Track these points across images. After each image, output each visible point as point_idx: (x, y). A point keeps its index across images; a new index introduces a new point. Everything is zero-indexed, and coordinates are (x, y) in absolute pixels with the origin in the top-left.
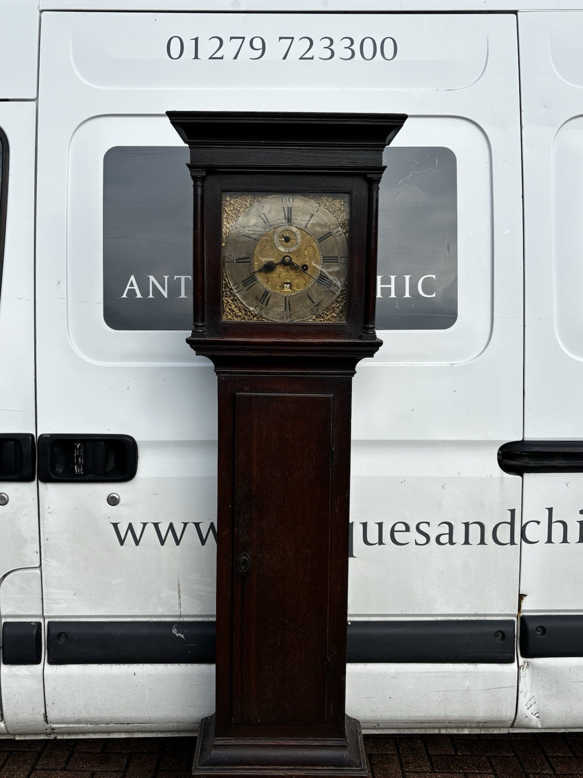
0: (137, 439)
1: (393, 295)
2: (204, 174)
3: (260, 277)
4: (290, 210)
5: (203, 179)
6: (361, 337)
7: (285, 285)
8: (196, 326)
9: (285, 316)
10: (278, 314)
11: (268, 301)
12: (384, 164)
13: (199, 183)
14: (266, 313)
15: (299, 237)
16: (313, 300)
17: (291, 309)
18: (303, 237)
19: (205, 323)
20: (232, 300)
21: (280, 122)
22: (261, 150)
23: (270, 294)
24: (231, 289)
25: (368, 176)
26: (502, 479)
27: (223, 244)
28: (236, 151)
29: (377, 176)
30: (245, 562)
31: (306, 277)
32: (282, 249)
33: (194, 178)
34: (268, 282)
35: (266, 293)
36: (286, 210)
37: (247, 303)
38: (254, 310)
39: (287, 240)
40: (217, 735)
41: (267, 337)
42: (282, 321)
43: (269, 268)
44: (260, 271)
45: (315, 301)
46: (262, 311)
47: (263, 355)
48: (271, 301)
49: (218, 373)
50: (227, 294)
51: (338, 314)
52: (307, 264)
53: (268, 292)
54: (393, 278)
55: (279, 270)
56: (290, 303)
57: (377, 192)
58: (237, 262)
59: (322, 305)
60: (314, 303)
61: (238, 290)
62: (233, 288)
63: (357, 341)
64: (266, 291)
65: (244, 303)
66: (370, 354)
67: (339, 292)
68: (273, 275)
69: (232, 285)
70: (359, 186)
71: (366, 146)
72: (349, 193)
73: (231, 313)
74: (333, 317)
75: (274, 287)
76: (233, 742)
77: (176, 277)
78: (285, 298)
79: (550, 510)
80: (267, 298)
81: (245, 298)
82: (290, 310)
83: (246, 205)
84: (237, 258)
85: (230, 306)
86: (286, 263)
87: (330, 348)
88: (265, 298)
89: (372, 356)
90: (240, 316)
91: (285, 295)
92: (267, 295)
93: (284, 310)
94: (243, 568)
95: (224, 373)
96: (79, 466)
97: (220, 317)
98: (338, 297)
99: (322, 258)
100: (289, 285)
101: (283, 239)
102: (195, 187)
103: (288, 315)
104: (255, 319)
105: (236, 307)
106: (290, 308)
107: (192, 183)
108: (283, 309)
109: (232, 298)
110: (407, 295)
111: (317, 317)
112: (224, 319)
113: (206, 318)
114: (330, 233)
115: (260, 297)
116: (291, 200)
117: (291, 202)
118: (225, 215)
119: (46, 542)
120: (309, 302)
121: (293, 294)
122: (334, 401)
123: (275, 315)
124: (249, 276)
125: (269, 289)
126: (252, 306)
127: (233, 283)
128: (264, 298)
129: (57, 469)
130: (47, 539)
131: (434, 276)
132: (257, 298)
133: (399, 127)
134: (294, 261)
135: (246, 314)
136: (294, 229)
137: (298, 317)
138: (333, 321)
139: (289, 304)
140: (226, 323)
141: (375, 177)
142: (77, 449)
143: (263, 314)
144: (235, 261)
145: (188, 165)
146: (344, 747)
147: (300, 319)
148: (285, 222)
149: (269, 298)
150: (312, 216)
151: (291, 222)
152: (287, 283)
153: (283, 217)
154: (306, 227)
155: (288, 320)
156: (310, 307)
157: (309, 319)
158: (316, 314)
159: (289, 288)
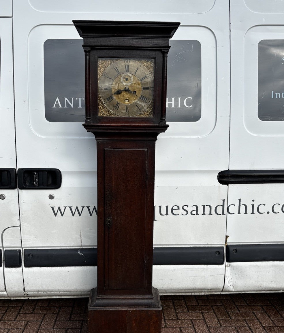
0: (61, 170)
1: (173, 106)
2: (90, 49)
3: (114, 97)
4: (128, 66)
5: (89, 52)
6: (159, 124)
8: (87, 118)
9: (126, 114)
10: (123, 113)
12: (169, 45)
13: (88, 54)
14: (118, 113)
15: (132, 78)
16: (139, 107)
18: (133, 79)
19: (91, 117)
20: (103, 107)
21: (124, 26)
22: (115, 39)
23: (119, 104)
24: (102, 102)
25: (163, 50)
26: (219, 187)
27: (98, 82)
28: (104, 39)
29: (167, 51)
30: (109, 221)
31: (136, 96)
32: (125, 84)
33: (85, 51)
34: (118, 99)
35: (118, 104)
36: (126, 66)
37: (109, 108)
39: (127, 80)
40: (98, 294)
41: (118, 123)
42: (125, 116)
43: (119, 92)
44: (115, 94)
46: (116, 112)
47: (117, 131)
48: (120, 108)
49: (97, 140)
50: (100, 104)
51: (149, 113)
52: (136, 91)
53: (119, 103)
54: (173, 98)
55: (123, 93)
57: (167, 58)
58: (105, 90)
59: (142, 109)
61: (105, 102)
62: (103, 101)
63: (158, 125)
64: (117, 103)
66: (164, 131)
67: (150, 103)
68: (121, 96)
70: (159, 55)
71: (162, 37)
72: (154, 58)
73: (102, 113)
74: (147, 114)
75: (121, 101)
76: (105, 297)
77: (77, 98)
80: (118, 106)
81: (108, 106)
83: (108, 64)
84: (105, 88)
85: (102, 110)
86: (127, 90)
87: (146, 128)
89: (164, 132)
90: (106, 114)
91: (126, 105)
94: (109, 224)
95: (99, 140)
96: (36, 182)
97: (97, 114)
98: (149, 106)
99: (142, 88)
100: (128, 100)
101: (125, 79)
102: (86, 55)
103: (128, 114)
104: (113, 115)
105: (104, 110)
106: (128, 111)
107: (84, 53)
108: (125, 111)
109: (102, 106)
110: (179, 106)
111: (140, 115)
112: (99, 115)
113: (91, 115)
114: (146, 76)
115: (115, 105)
116: (128, 61)
117: (129, 63)
118: (99, 68)
119: (22, 215)
120: (136, 108)
121: (130, 104)
122: (147, 152)
123: (122, 113)
124: (110, 96)
125: (119, 102)
126: (111, 110)
127: (103, 99)
128: (116, 106)
129: (26, 184)
130: (23, 214)
131: (191, 98)
132: (114, 106)
133: (177, 28)
134: (130, 89)
135: (109, 113)
136: (130, 75)
137: (132, 115)
138: (148, 116)
139: (128, 108)
140: (101, 117)
141: (166, 51)
142: (35, 175)
145: (82, 45)
146: (152, 299)
148: (126, 71)
149: (119, 106)
150: (138, 68)
151: (128, 71)
152: (127, 99)
153: (125, 69)
154: (135, 74)
155: (127, 116)
156: (137, 110)
157: (137, 115)
158: (140, 113)
159: (128, 102)
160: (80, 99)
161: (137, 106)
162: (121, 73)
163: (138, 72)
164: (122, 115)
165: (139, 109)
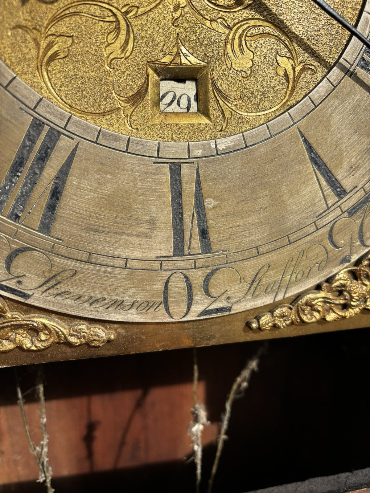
17: (213, 235)
45: (347, 184)
46: (20, 262)
56: (209, 203)
60: (341, 192)
82: (207, 247)
93: (168, 249)
106: (204, 234)
111: (354, 275)
120: (312, 190)
147: (266, 292)
155: (197, 309)
156: (320, 216)
157: (318, 288)
158: (354, 258)
159: (194, 104)
161: (316, 160)
164: (119, 305)
165: (349, 202)
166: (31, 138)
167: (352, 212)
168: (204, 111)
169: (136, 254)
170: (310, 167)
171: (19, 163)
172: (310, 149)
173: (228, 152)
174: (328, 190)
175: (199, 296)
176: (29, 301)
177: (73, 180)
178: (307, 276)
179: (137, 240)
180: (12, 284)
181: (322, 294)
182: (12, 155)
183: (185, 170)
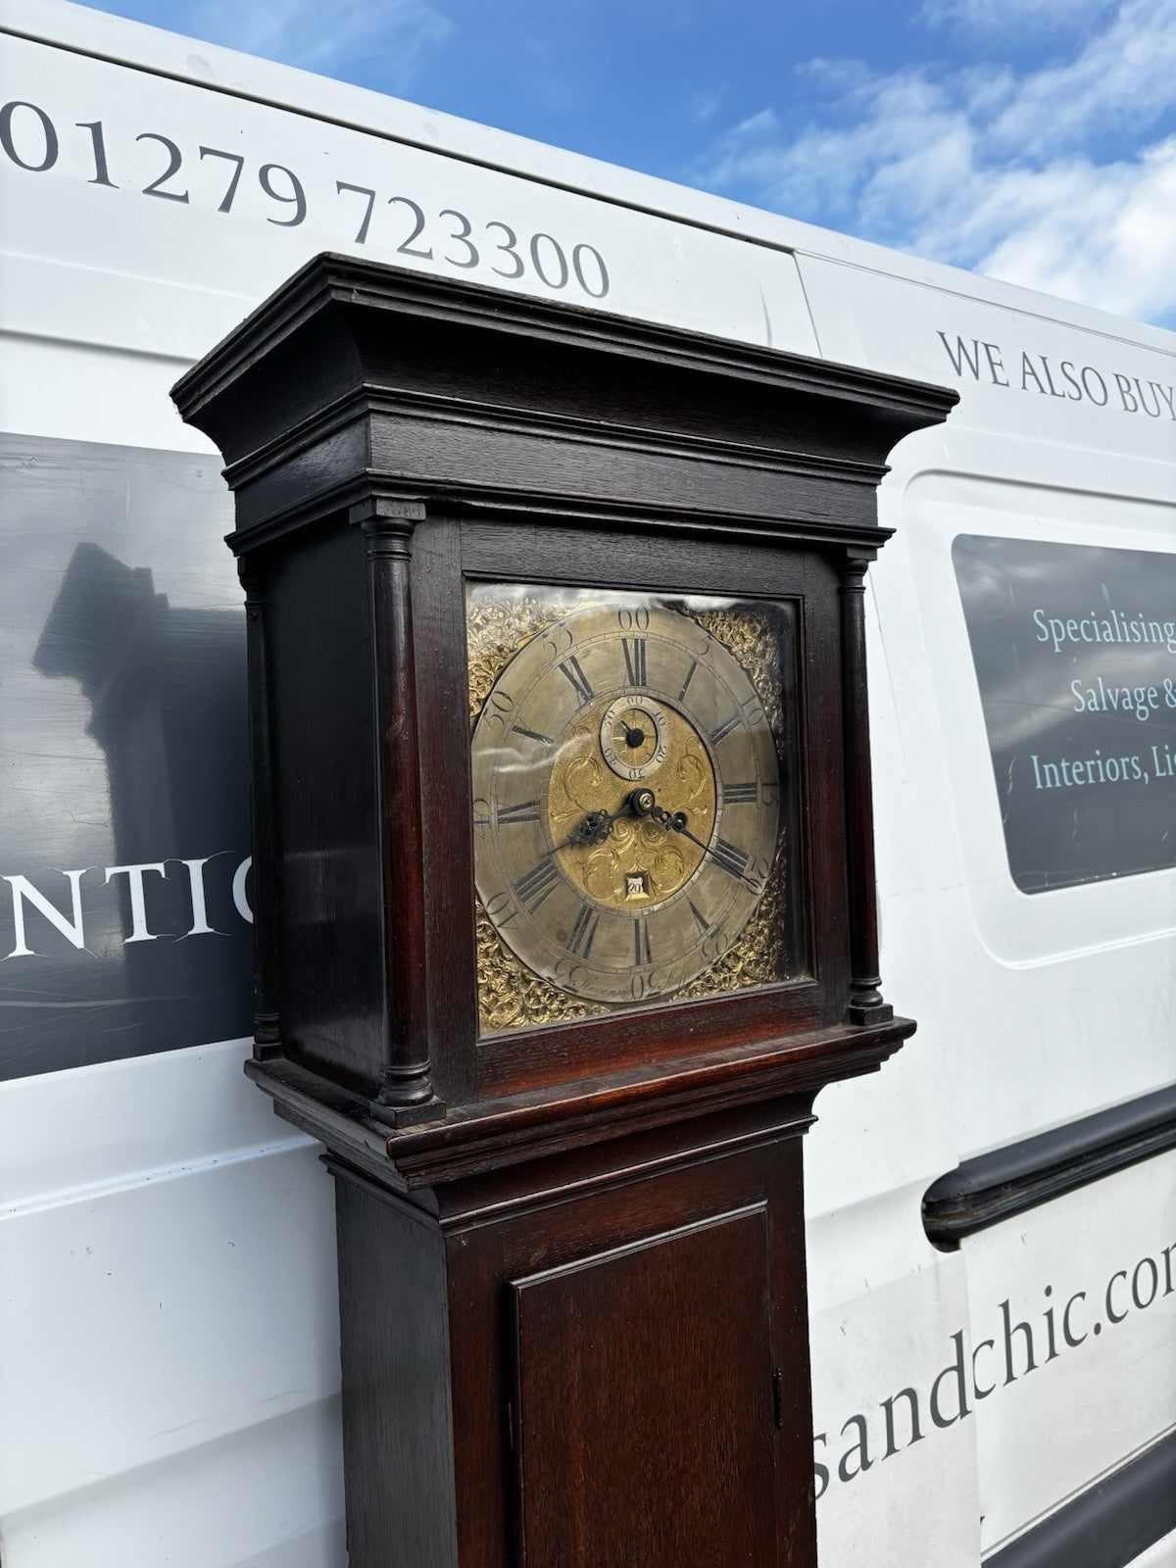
2: (419, 512)
3: (566, 861)
4: (641, 645)
7: (631, 881)
8: (403, 1080)
9: (638, 981)
10: (620, 978)
11: (591, 939)
12: (881, 524)
14: (587, 982)
16: (706, 918)
17: (652, 954)
19: (429, 1061)
23: (595, 915)
25: (846, 553)
26: (937, 1267)
29: (866, 554)
32: (623, 769)
34: (586, 877)
35: (586, 912)
36: (631, 645)
37: (532, 958)
38: (553, 977)
39: (634, 740)
43: (591, 830)
44: (562, 847)
45: (709, 922)
46: (575, 975)
48: (602, 938)
49: (448, 1228)
52: (686, 811)
53: (591, 911)
55: (619, 834)
56: (651, 937)
58: (501, 821)
59: (725, 932)
60: (706, 926)
61: (506, 914)
62: (489, 910)
64: (585, 906)
65: (524, 959)
67: (764, 886)
68: (602, 854)
69: (485, 901)
75: (605, 890)
78: (637, 922)
79: (1005, 1306)
80: (589, 928)
81: (526, 938)
82: (650, 961)
83: (519, 631)
84: (500, 807)
86: (640, 811)
88: (583, 932)
89: (874, 1069)
91: (636, 912)
92: (586, 923)
93: (634, 963)
97: (474, 1029)
98: (761, 902)
99: (720, 791)
100: (639, 881)
101: (623, 738)
103: (646, 976)
106: (648, 953)
108: (631, 961)
111: (715, 970)
112: (486, 1034)
114: (736, 715)
115: (569, 928)
117: (642, 624)
120: (694, 927)
121: (656, 908)
123: (611, 981)
124: (537, 863)
125: (592, 896)
126: (543, 961)
127: (487, 892)
128: (577, 933)
132: (559, 935)
134: (661, 802)
136: (653, 707)
139: (646, 939)
140: (497, 1044)
143: (579, 985)
144: (494, 819)
147: (676, 982)
148: (628, 683)
149: (594, 929)
150: (694, 665)
151: (644, 684)
152: (635, 876)
153: (624, 670)
154: (681, 698)
155: (646, 993)
156: (697, 940)
157: (698, 978)
158: (715, 961)
159: (642, 889)
160: (135, 872)
161: (695, 911)
162: (600, 695)
163: (697, 684)
164: (613, 993)
165: (710, 931)
166: (582, 914)
167: (712, 936)
168: (646, 891)
169: (621, 966)
170: (691, 915)
171: (578, 926)
172: (692, 905)
173: (658, 911)
174: (701, 926)
175: (646, 987)
176: (578, 994)
177: (597, 932)
178: (692, 973)
179: (621, 959)
180: (571, 985)
181: (700, 982)
182: (574, 922)
183: (641, 923)
